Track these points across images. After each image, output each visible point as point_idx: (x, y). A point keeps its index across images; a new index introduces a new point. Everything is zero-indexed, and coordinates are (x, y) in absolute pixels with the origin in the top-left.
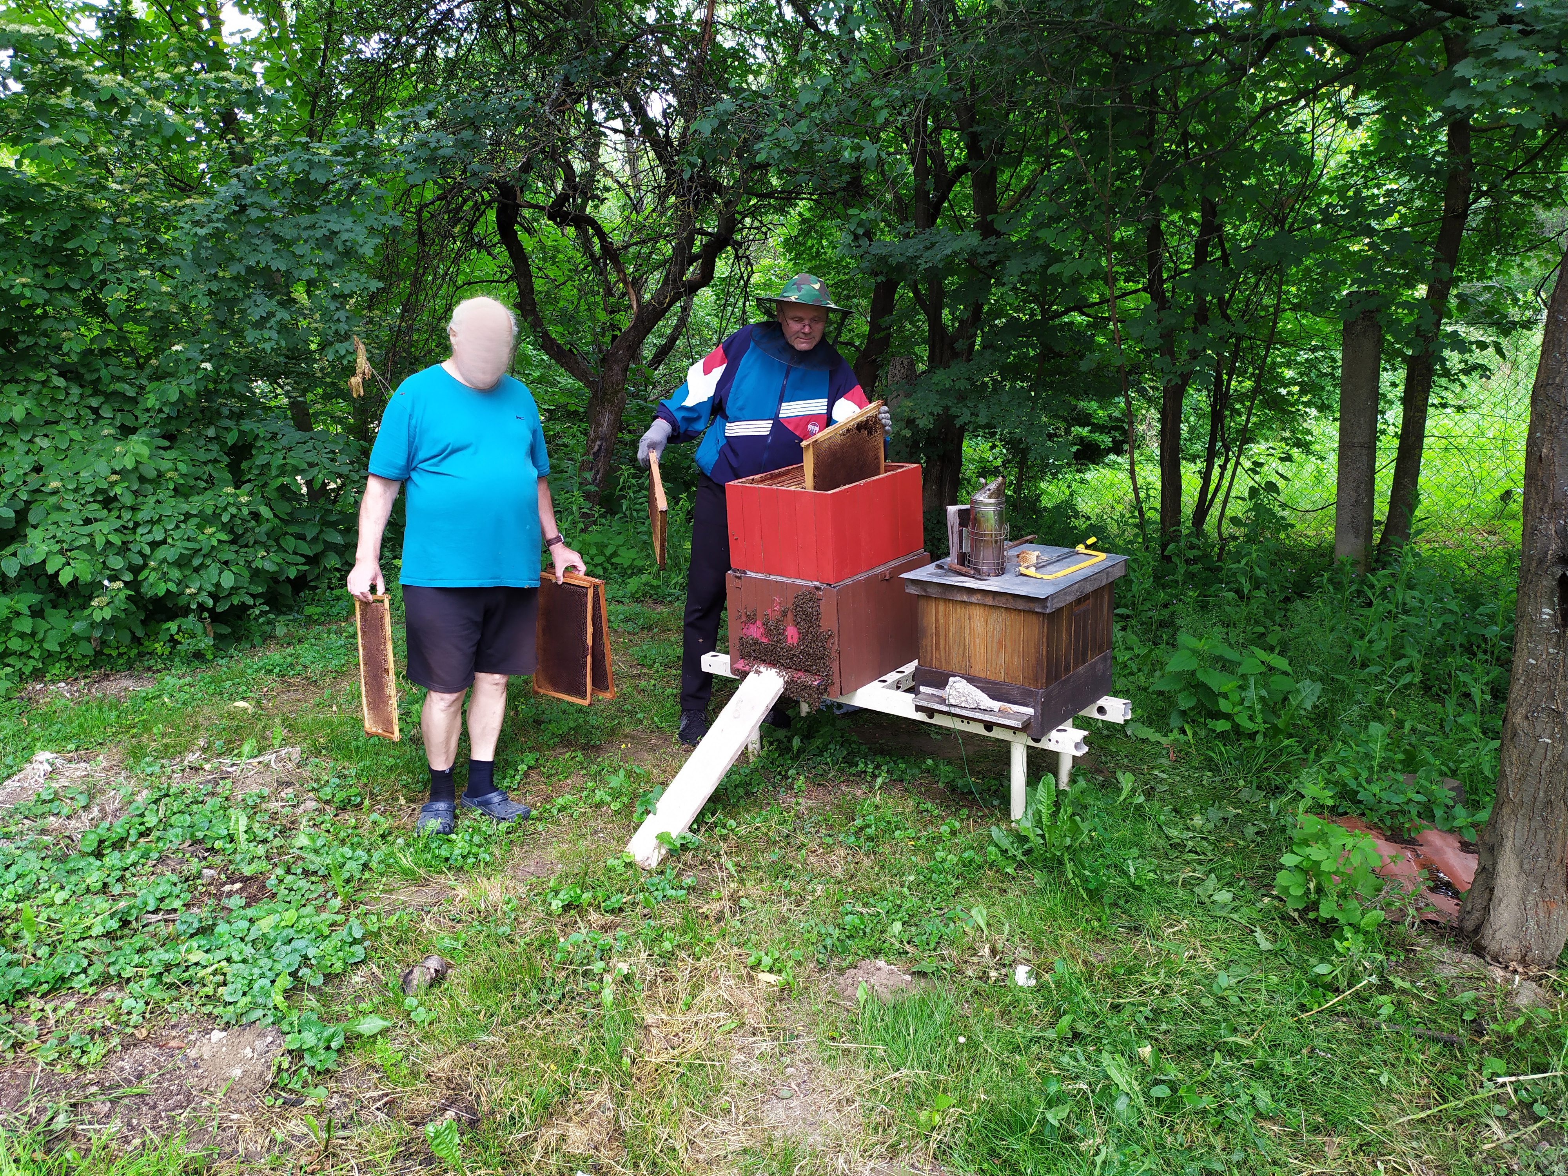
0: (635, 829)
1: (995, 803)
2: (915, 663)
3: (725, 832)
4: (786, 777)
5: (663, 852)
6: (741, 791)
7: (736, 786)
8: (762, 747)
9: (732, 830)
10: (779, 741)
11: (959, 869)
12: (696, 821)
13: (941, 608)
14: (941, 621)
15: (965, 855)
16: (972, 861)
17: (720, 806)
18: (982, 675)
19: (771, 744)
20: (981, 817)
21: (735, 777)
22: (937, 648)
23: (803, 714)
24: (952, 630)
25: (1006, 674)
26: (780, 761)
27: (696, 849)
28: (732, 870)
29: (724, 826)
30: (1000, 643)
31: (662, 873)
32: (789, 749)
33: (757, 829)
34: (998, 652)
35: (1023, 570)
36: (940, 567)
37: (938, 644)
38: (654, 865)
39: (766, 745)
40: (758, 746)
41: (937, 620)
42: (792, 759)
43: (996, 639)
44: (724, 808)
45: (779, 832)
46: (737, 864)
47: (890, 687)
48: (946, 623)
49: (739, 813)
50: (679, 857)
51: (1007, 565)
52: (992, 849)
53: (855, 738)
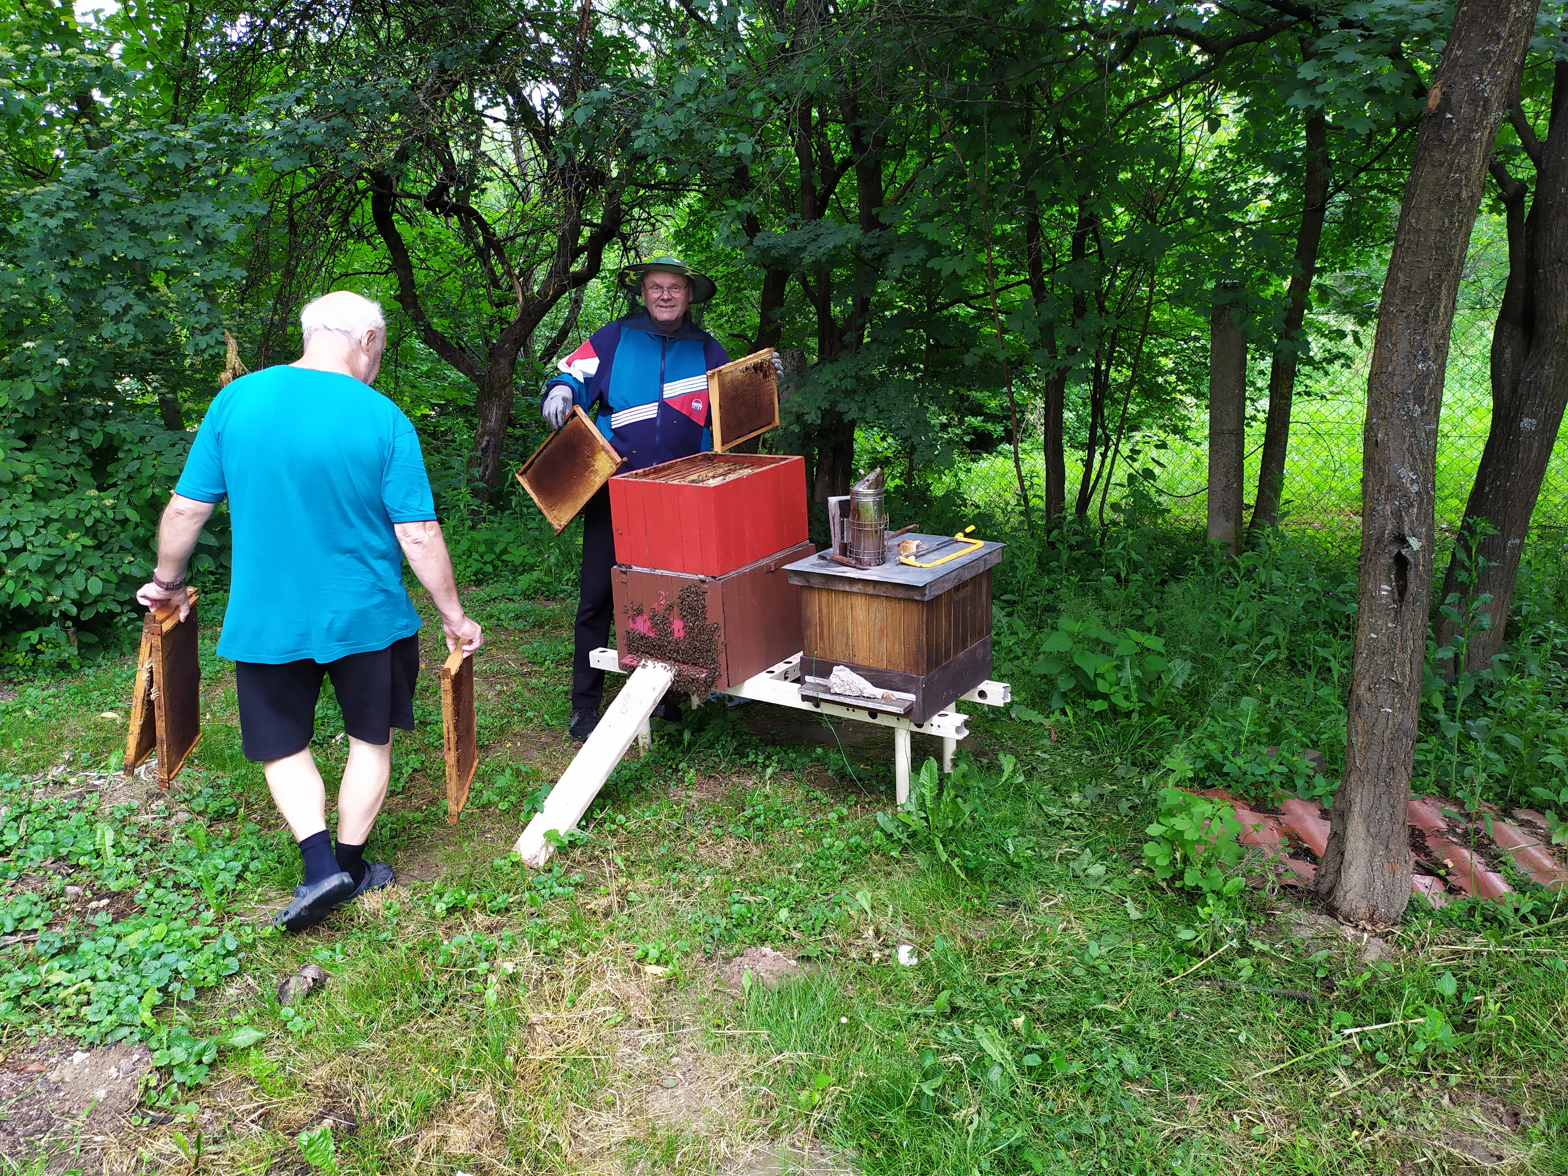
0: (523, 828)
1: (882, 788)
2: (801, 654)
3: (614, 827)
4: (677, 770)
5: (551, 849)
6: (631, 786)
7: (626, 781)
8: (653, 741)
9: (622, 826)
10: (671, 735)
11: (846, 854)
12: (584, 817)
13: (824, 598)
14: (825, 611)
15: (852, 840)
16: (858, 846)
17: (609, 802)
18: (865, 663)
19: (662, 738)
20: (869, 803)
21: (625, 772)
22: (821, 638)
23: (694, 707)
24: (835, 620)
25: (889, 661)
26: (671, 754)
27: (585, 845)
28: (621, 865)
29: (614, 822)
30: (881, 631)
31: (550, 870)
32: (680, 743)
33: (647, 823)
34: (880, 640)
35: (903, 559)
36: (822, 558)
37: (821, 633)
38: (542, 864)
39: (657, 739)
40: (648, 740)
41: (820, 611)
42: (682, 752)
43: (878, 628)
44: (614, 803)
45: (669, 825)
46: (626, 859)
47: (777, 678)
48: (829, 613)
49: (628, 808)
50: (566, 854)
51: (888, 555)
52: (877, 833)
53: (746, 730)
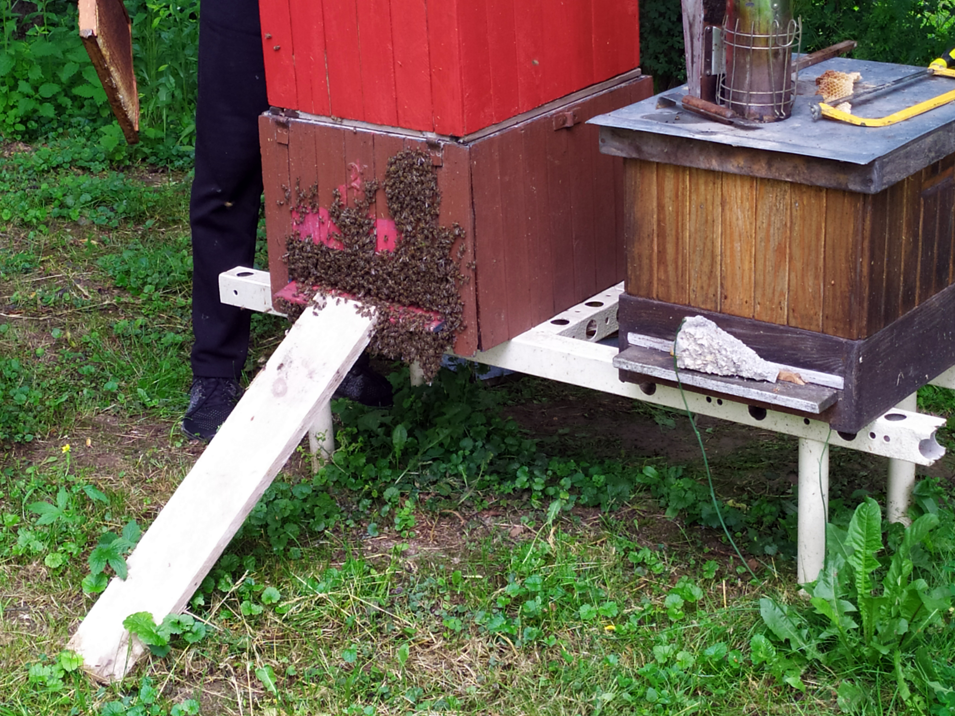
0: (90, 604)
1: (770, 550)
2: (620, 289)
3: (257, 609)
4: (380, 501)
5: (138, 650)
6: (292, 531)
7: (285, 521)
8: (337, 445)
9: (273, 607)
10: (370, 434)
11: (698, 677)
12: (202, 590)
13: (669, 184)
14: (670, 208)
15: (711, 651)
16: (723, 662)
17: (250, 560)
18: (747, 312)
19: (354, 439)
20: (744, 577)
21: (283, 502)
22: (662, 260)
23: (416, 382)
24: (689, 226)
25: (793, 310)
26: (370, 470)
27: (203, 643)
28: (270, 683)
29: (257, 600)
30: (780, 250)
31: (135, 690)
32: (388, 448)
33: (320, 602)
34: (777, 268)
35: (826, 109)
36: (667, 103)
37: (662, 252)
38: (119, 676)
39: (344, 441)
40: (327, 444)
41: (661, 207)
42: (391, 466)
43: (773, 244)
44: (259, 561)
45: (361, 608)
46: (279, 672)
47: (574, 334)
48: (678, 213)
49: (285, 573)
50: (167, 659)
51: (797, 100)
52: (760, 639)
53: (512, 426)
